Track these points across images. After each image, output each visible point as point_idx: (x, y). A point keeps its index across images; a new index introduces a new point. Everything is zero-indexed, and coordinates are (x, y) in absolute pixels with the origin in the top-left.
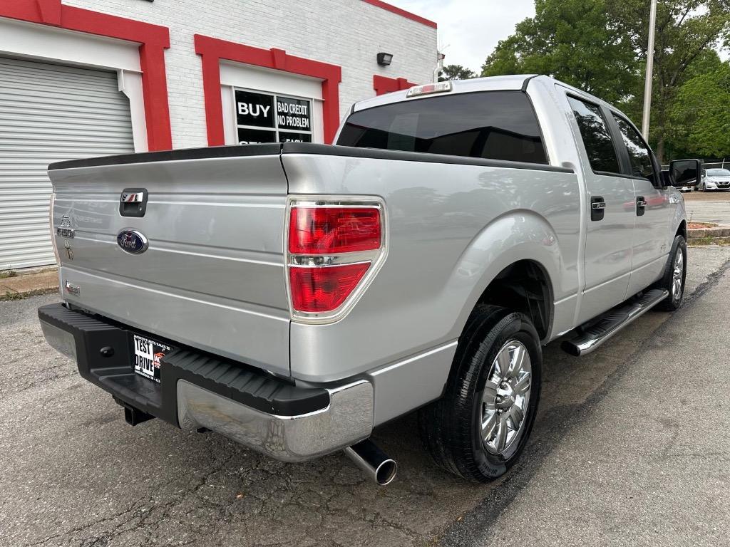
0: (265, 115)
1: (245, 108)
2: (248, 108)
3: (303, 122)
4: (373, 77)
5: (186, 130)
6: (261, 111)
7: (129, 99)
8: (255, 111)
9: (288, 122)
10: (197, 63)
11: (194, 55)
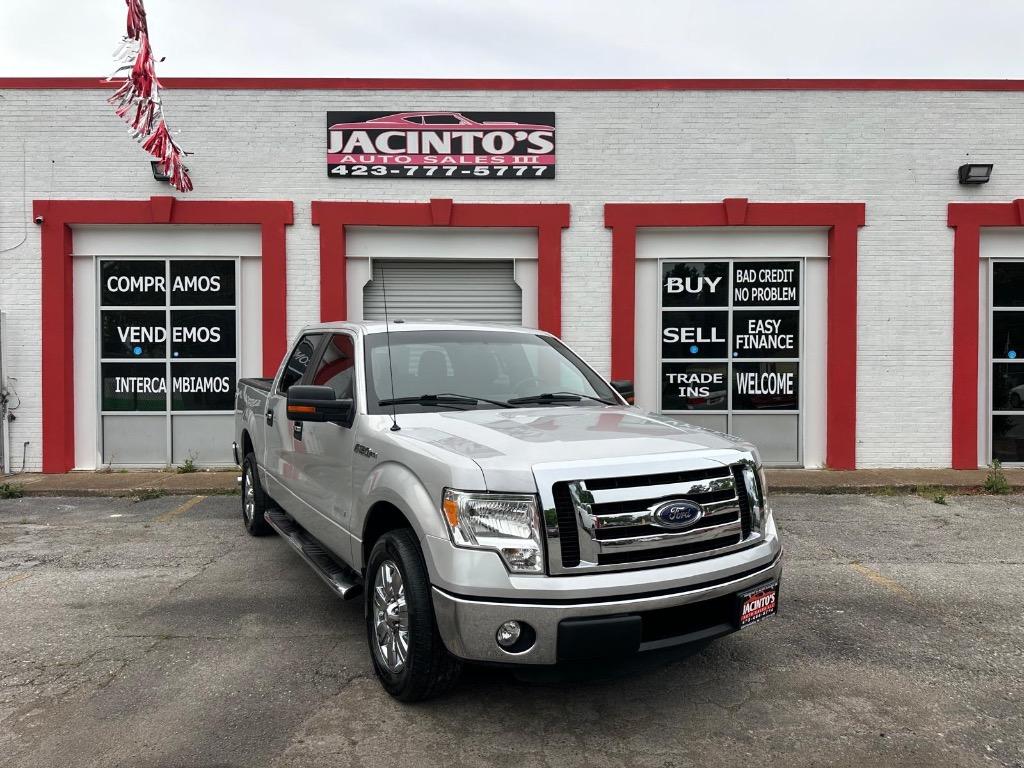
0: (713, 290)
1: (679, 284)
2: (684, 283)
3: (784, 294)
4: (946, 208)
5: (582, 319)
6: (706, 286)
7: (521, 290)
8: (694, 285)
9: (753, 295)
10: (606, 237)
11: (603, 229)
